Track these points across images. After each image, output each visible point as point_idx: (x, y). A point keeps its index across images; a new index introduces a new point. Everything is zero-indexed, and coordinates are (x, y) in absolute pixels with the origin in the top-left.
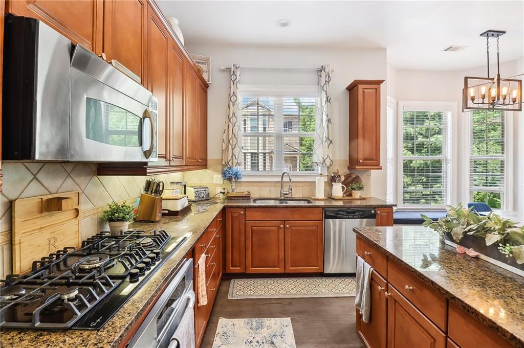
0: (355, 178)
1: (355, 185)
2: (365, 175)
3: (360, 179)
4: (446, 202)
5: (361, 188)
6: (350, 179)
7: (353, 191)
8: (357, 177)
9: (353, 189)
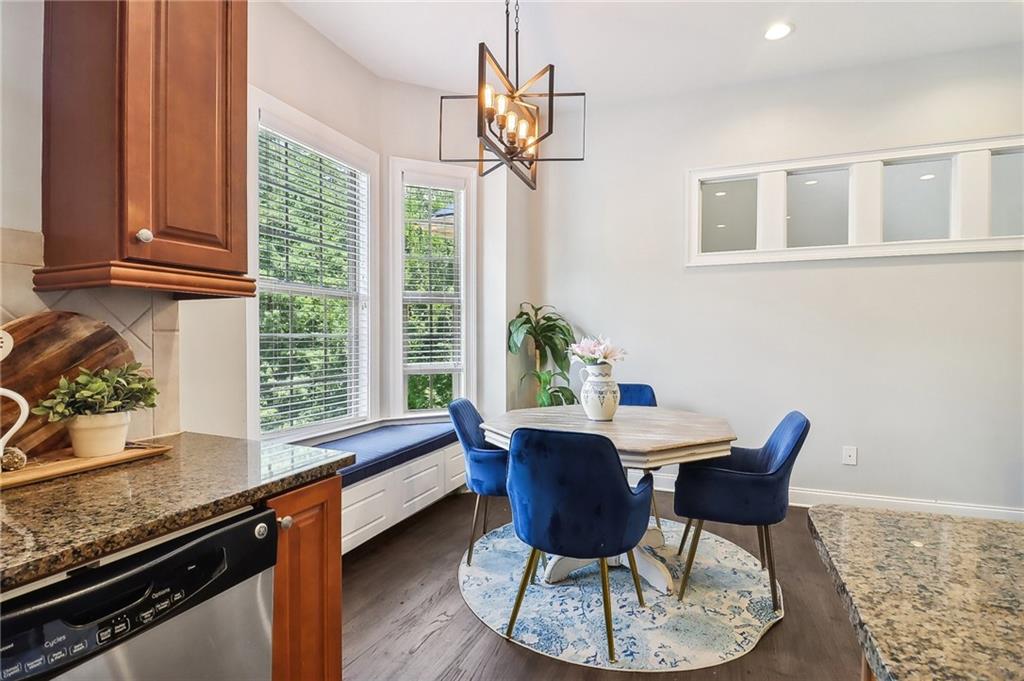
0: (89, 345)
1: (99, 384)
2: (145, 329)
3: (123, 347)
4: (357, 410)
5: (134, 397)
6: (53, 351)
7: (84, 422)
8: (106, 336)
9: (80, 407)
